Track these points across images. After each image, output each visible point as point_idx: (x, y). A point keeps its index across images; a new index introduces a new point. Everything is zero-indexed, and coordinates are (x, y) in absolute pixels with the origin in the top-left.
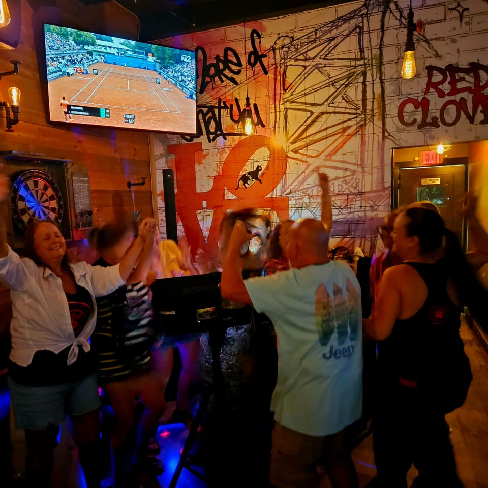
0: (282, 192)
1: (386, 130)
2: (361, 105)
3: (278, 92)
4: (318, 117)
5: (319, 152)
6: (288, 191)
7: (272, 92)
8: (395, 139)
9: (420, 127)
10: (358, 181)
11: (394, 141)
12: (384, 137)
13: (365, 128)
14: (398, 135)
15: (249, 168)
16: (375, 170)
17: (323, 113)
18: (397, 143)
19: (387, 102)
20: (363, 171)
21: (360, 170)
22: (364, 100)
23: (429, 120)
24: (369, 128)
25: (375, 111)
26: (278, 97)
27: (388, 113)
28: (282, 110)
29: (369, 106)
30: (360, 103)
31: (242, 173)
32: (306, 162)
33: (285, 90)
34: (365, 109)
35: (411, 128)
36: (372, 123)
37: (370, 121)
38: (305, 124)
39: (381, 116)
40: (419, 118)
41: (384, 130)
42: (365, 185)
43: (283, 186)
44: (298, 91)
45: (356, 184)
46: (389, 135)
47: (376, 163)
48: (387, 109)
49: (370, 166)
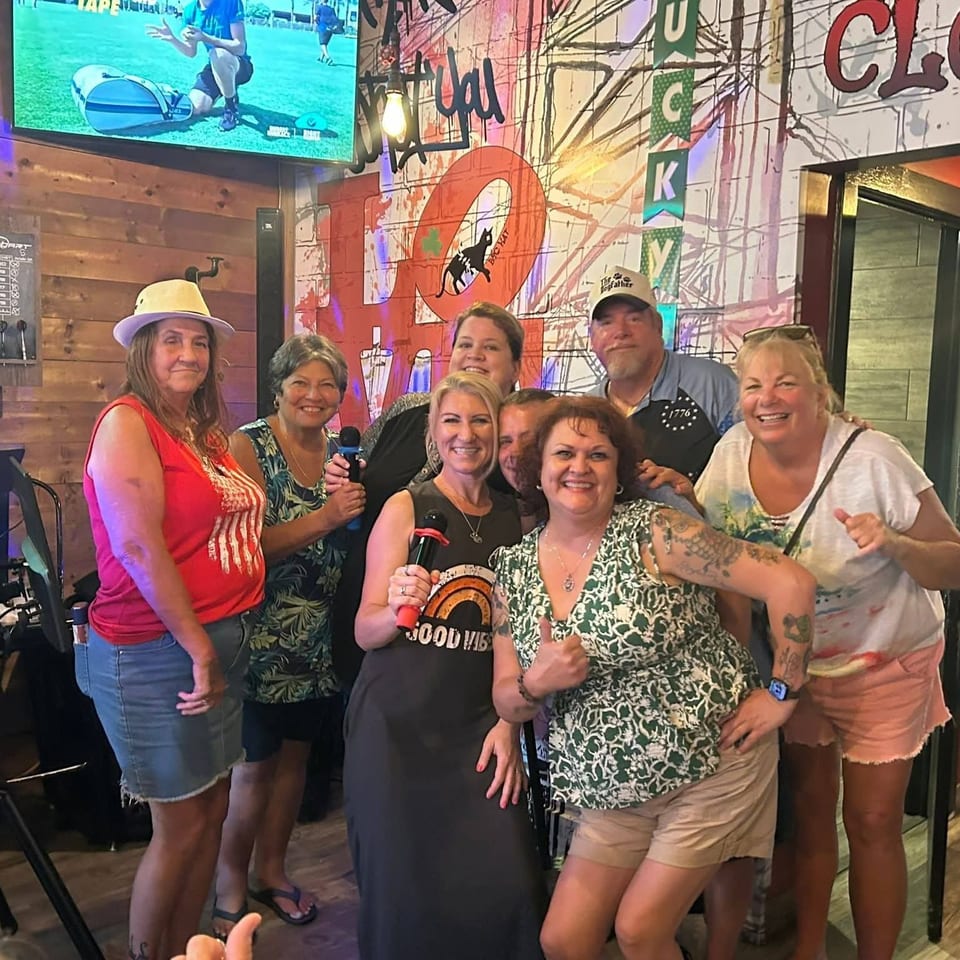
0: (531, 306)
1: (791, 110)
2: (728, 38)
3: (537, 21)
4: (622, 83)
5: (618, 186)
6: (543, 303)
7: (524, 22)
8: (814, 137)
9: (886, 92)
10: (707, 272)
11: (809, 145)
12: (783, 132)
13: (736, 108)
14: (823, 122)
15: (467, 238)
16: (753, 239)
17: (634, 71)
18: (819, 149)
19: (797, 20)
20: (724, 243)
21: (714, 238)
22: (737, 20)
23: (915, 66)
24: (746, 102)
25: (765, 52)
26: (535, 34)
27: (799, 54)
28: (542, 70)
29: (748, 42)
30: (727, 29)
31: (452, 253)
32: (589, 217)
33: (552, 14)
34: (737, 48)
35: (859, 97)
36: (753, 90)
37: (750, 84)
38: (590, 107)
39: (779, 67)
40: (886, 63)
41: (786, 110)
42: (725, 284)
43: (534, 289)
44: (580, 12)
45: (703, 283)
46: (799, 125)
47: (758, 215)
48: (797, 42)
49: (742, 224)
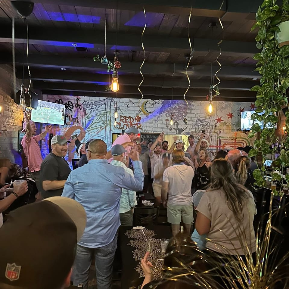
0: (84, 142)
3: (84, 115)
4: (94, 123)
5: (94, 132)
6: (85, 141)
7: (82, 115)
9: (119, 129)
12: (111, 130)
14: (114, 130)
15: (74, 134)
17: (96, 122)
18: (114, 132)
19: (111, 122)
21: (105, 138)
22: (106, 121)
23: (121, 128)
24: (107, 127)
25: (109, 124)
26: (84, 116)
28: (85, 120)
29: (107, 122)
30: (105, 121)
31: (72, 135)
32: (91, 134)
33: (86, 115)
34: (106, 123)
35: (116, 129)
38: (91, 124)
40: (119, 127)
41: (111, 129)
43: (84, 140)
44: (89, 116)
48: (111, 124)
49: (107, 137)
